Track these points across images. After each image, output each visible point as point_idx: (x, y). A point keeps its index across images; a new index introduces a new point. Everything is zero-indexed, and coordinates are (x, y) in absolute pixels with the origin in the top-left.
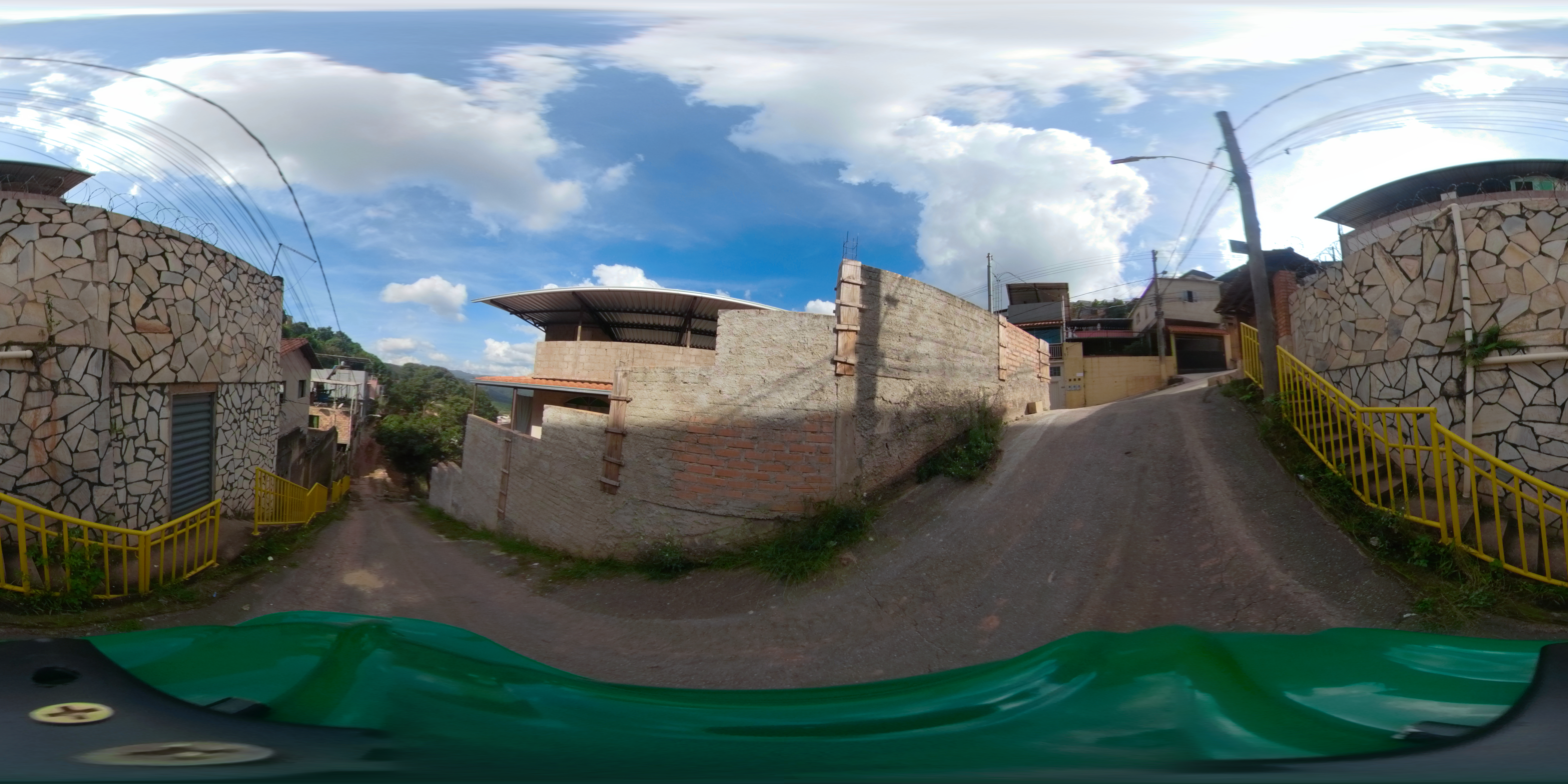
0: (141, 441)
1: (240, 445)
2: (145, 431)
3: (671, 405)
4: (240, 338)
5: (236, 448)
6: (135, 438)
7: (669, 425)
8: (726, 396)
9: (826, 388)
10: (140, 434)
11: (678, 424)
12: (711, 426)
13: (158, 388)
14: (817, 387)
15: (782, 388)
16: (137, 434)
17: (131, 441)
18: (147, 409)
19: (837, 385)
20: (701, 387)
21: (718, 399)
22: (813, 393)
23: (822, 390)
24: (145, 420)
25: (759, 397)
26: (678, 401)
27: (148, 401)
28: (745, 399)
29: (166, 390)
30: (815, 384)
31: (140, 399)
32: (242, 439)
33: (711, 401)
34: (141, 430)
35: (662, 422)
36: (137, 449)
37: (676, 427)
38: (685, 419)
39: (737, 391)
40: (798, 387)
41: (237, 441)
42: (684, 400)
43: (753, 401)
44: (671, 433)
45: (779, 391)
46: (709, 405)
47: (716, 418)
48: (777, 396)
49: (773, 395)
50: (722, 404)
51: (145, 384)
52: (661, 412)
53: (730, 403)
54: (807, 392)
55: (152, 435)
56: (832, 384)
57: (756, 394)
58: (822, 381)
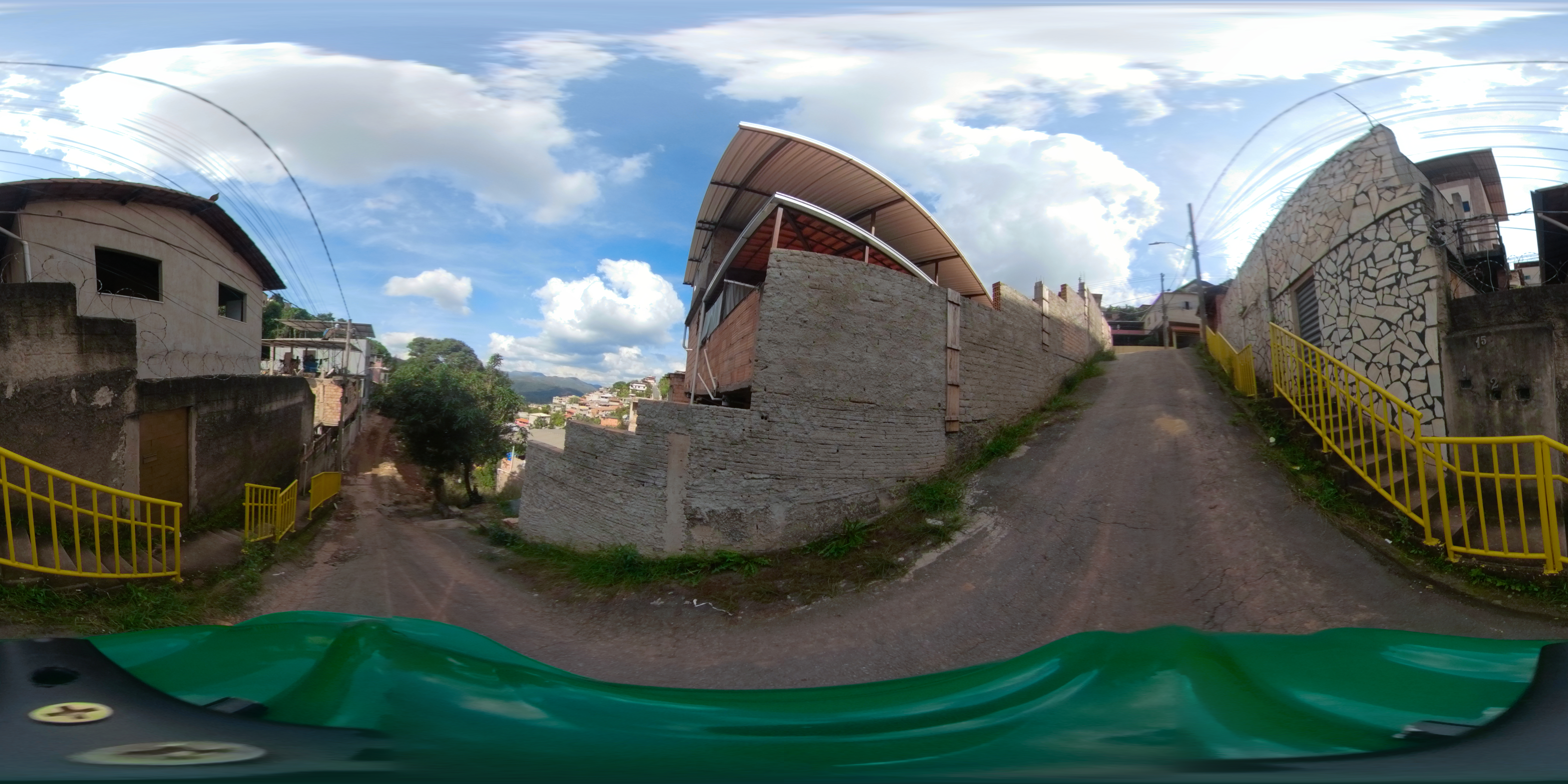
1: (1344, 311)
5: (1339, 315)
41: (1338, 308)
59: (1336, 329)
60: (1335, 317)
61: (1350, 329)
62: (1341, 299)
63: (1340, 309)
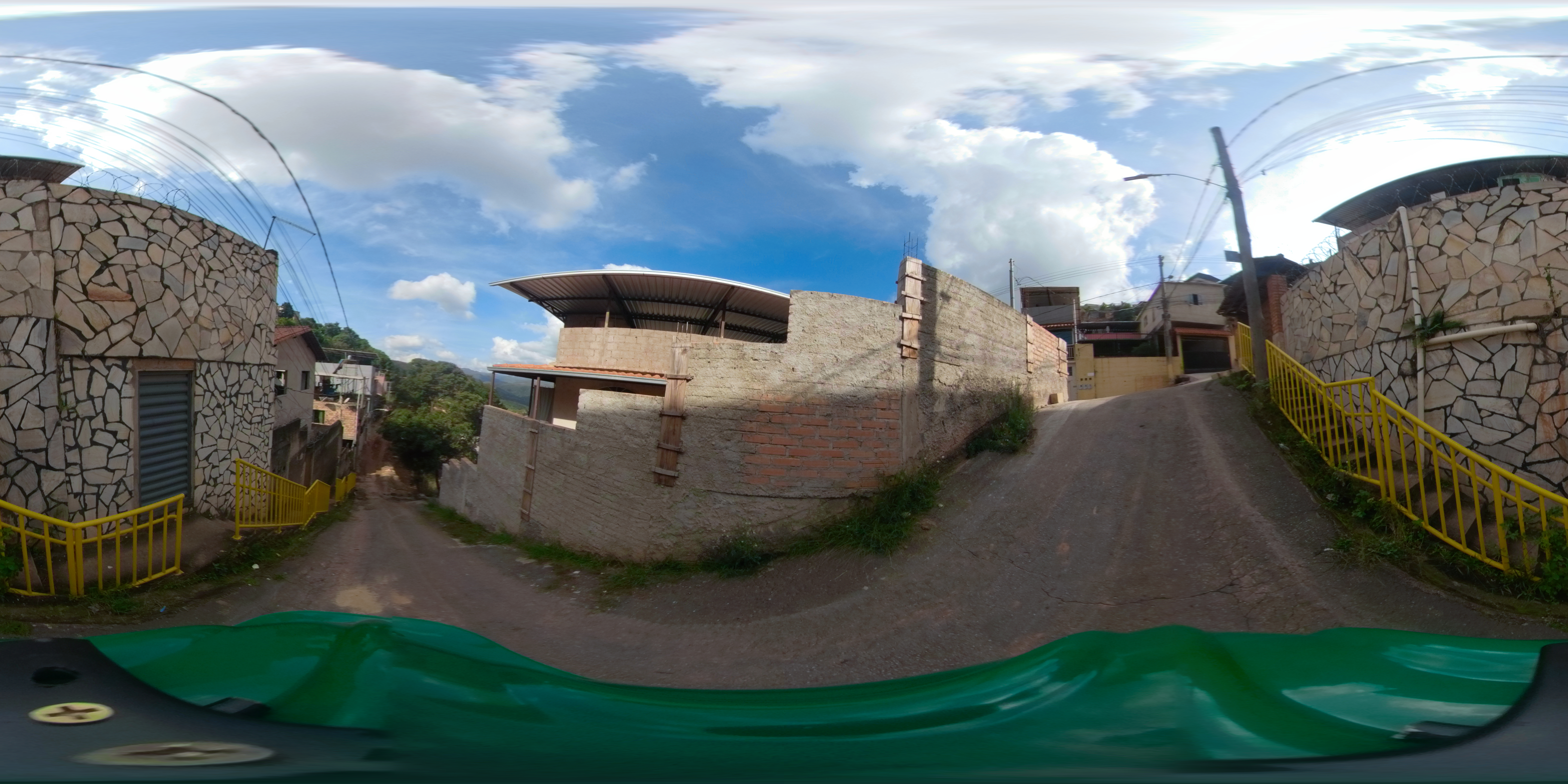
0: (98, 422)
1: (226, 434)
2: (103, 411)
3: (740, 383)
4: (223, 312)
5: (221, 437)
6: (91, 418)
7: (738, 404)
8: (799, 374)
9: (894, 369)
10: (97, 414)
11: (748, 403)
12: (784, 404)
13: (119, 363)
14: (886, 368)
15: (854, 367)
16: (93, 414)
17: (87, 421)
18: (106, 385)
19: (903, 366)
20: (774, 364)
21: (791, 376)
22: (882, 373)
23: (890, 370)
24: (103, 398)
25: (833, 375)
26: (747, 379)
27: (106, 377)
28: (818, 377)
29: (129, 365)
30: (884, 365)
31: (96, 374)
32: (227, 427)
33: (784, 379)
34: (99, 410)
35: (730, 401)
36: (94, 432)
37: (746, 406)
38: (756, 397)
39: (811, 369)
40: (868, 367)
41: (221, 430)
42: (754, 378)
43: (827, 379)
44: (740, 412)
45: (851, 370)
46: (782, 383)
47: (789, 396)
48: (849, 374)
49: (845, 374)
50: (795, 382)
51: (102, 358)
52: (729, 390)
53: (804, 380)
54: (877, 372)
55: (113, 416)
56: (899, 365)
57: (830, 372)
58: (890, 363)
59: (216, 450)
60: (217, 438)
61: (230, 451)
62: (226, 422)
63: (223, 431)
